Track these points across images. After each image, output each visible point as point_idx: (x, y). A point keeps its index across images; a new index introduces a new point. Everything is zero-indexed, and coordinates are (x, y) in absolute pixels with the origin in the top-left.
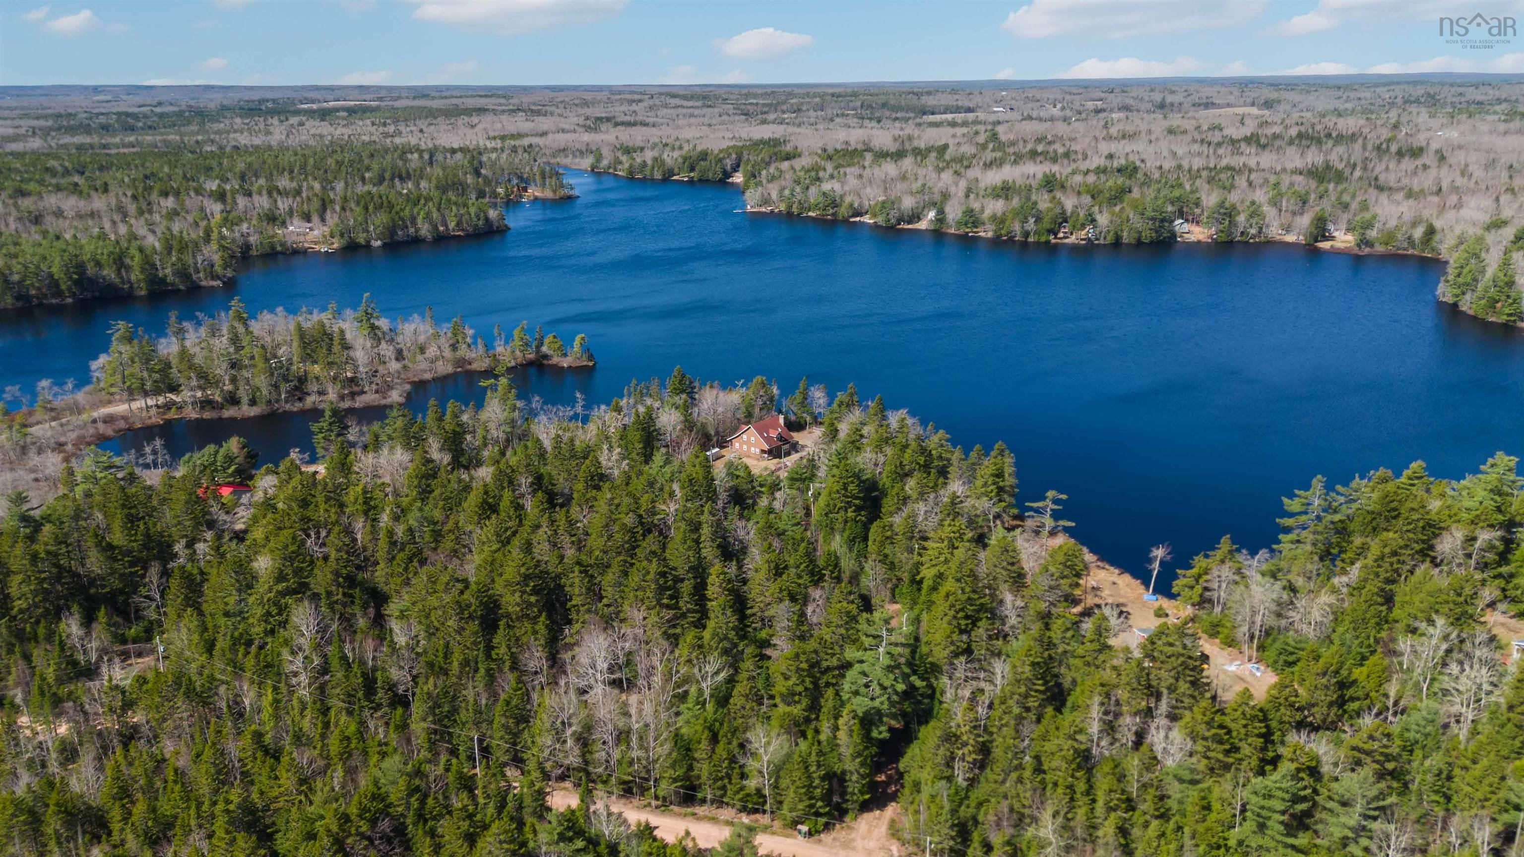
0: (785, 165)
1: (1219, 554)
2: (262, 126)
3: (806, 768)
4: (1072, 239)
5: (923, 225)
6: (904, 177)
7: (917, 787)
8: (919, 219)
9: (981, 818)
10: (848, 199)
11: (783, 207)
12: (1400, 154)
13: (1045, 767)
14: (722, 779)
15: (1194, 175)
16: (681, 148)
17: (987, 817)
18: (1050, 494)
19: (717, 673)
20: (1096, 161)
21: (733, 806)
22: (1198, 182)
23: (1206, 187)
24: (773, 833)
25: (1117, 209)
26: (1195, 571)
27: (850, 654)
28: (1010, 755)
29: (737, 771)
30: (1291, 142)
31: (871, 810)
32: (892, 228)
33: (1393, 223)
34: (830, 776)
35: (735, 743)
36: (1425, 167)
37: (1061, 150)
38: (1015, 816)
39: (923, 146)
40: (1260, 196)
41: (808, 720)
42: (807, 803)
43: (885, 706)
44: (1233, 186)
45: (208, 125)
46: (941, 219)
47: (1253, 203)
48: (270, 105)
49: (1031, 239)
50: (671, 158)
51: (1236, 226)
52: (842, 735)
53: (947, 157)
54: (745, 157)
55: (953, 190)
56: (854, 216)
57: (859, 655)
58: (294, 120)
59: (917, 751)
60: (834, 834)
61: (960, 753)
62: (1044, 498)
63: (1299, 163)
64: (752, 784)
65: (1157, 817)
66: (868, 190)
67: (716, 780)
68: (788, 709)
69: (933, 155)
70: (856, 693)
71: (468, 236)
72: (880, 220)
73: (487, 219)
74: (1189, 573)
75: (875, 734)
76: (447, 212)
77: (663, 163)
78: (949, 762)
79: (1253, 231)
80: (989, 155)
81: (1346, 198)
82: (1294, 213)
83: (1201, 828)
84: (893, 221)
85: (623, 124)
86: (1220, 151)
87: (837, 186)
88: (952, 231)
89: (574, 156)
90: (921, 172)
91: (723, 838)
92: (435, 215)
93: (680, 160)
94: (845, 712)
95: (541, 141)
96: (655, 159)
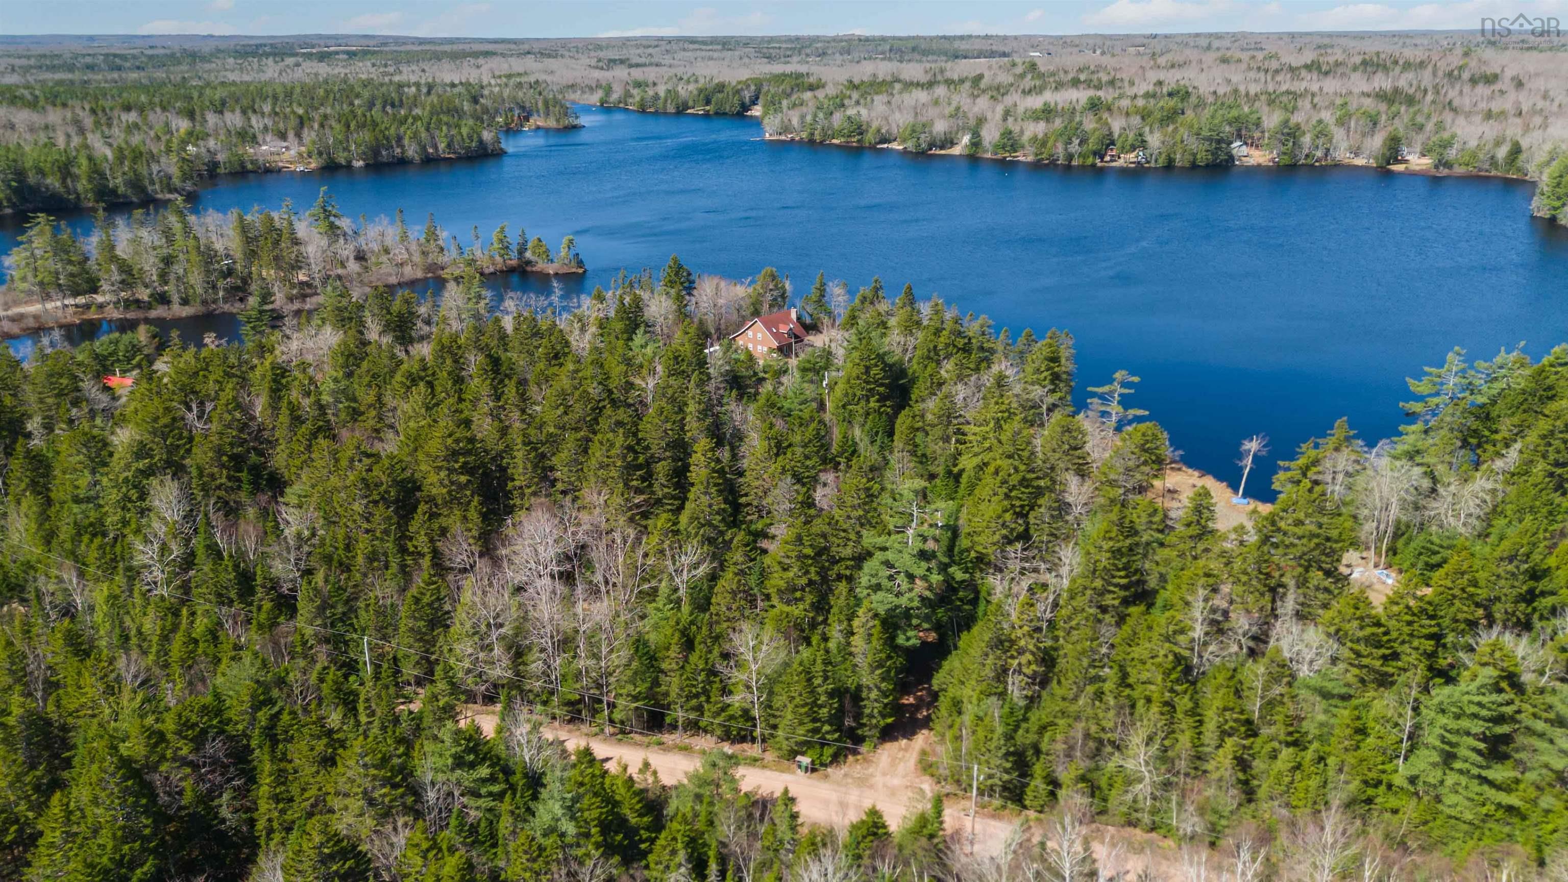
0: (808, 95)
1: (1331, 442)
2: (256, 66)
3: (809, 680)
4: (1120, 163)
5: (956, 150)
6: (936, 102)
7: (957, 707)
8: (952, 144)
9: (1044, 746)
12: (1473, 81)
13: (1131, 680)
14: (697, 696)
15: (1253, 99)
16: (696, 81)
17: (1054, 744)
18: (1118, 375)
19: (696, 566)
20: (1143, 88)
21: (712, 733)
22: (1257, 104)
23: (1266, 109)
24: (764, 767)
25: (1171, 128)
26: (1302, 461)
27: (870, 538)
28: (1085, 662)
29: (717, 685)
30: (1355, 69)
31: (895, 739)
32: (923, 153)
33: (1473, 144)
34: (838, 693)
35: (716, 652)
36: (1502, 92)
37: (1105, 78)
38: (1092, 744)
39: (956, 77)
40: (1327, 116)
41: (813, 625)
42: (810, 726)
43: (916, 604)
44: (1295, 108)
45: (199, 66)
46: (976, 143)
47: (1320, 122)
48: (267, 49)
49: (1075, 163)
50: (685, 91)
51: (1300, 147)
52: (858, 642)
53: (983, 85)
54: (765, 89)
55: (989, 115)
56: (881, 142)
57: (881, 540)
58: (290, 61)
59: (957, 664)
60: (844, 769)
61: (1016, 662)
62: (1111, 381)
63: (1366, 88)
64: (737, 700)
65: (1288, 744)
66: (897, 115)
67: (689, 698)
68: (787, 609)
69: (967, 85)
70: (877, 588)
71: (460, 159)
72: (910, 145)
73: (481, 141)
74: (1293, 465)
75: (901, 640)
76: (437, 133)
77: (676, 94)
78: (1002, 673)
79: (1319, 154)
80: (1028, 82)
81: (1420, 119)
82: (1364, 135)
83: (1350, 759)
84: (924, 146)
85: (637, 64)
86: (1279, 78)
87: (864, 112)
88: (989, 155)
89: (583, 92)
90: (956, 99)
91: (691, 769)
92: (424, 135)
94: (861, 612)
95: (549, 79)
96: (669, 91)
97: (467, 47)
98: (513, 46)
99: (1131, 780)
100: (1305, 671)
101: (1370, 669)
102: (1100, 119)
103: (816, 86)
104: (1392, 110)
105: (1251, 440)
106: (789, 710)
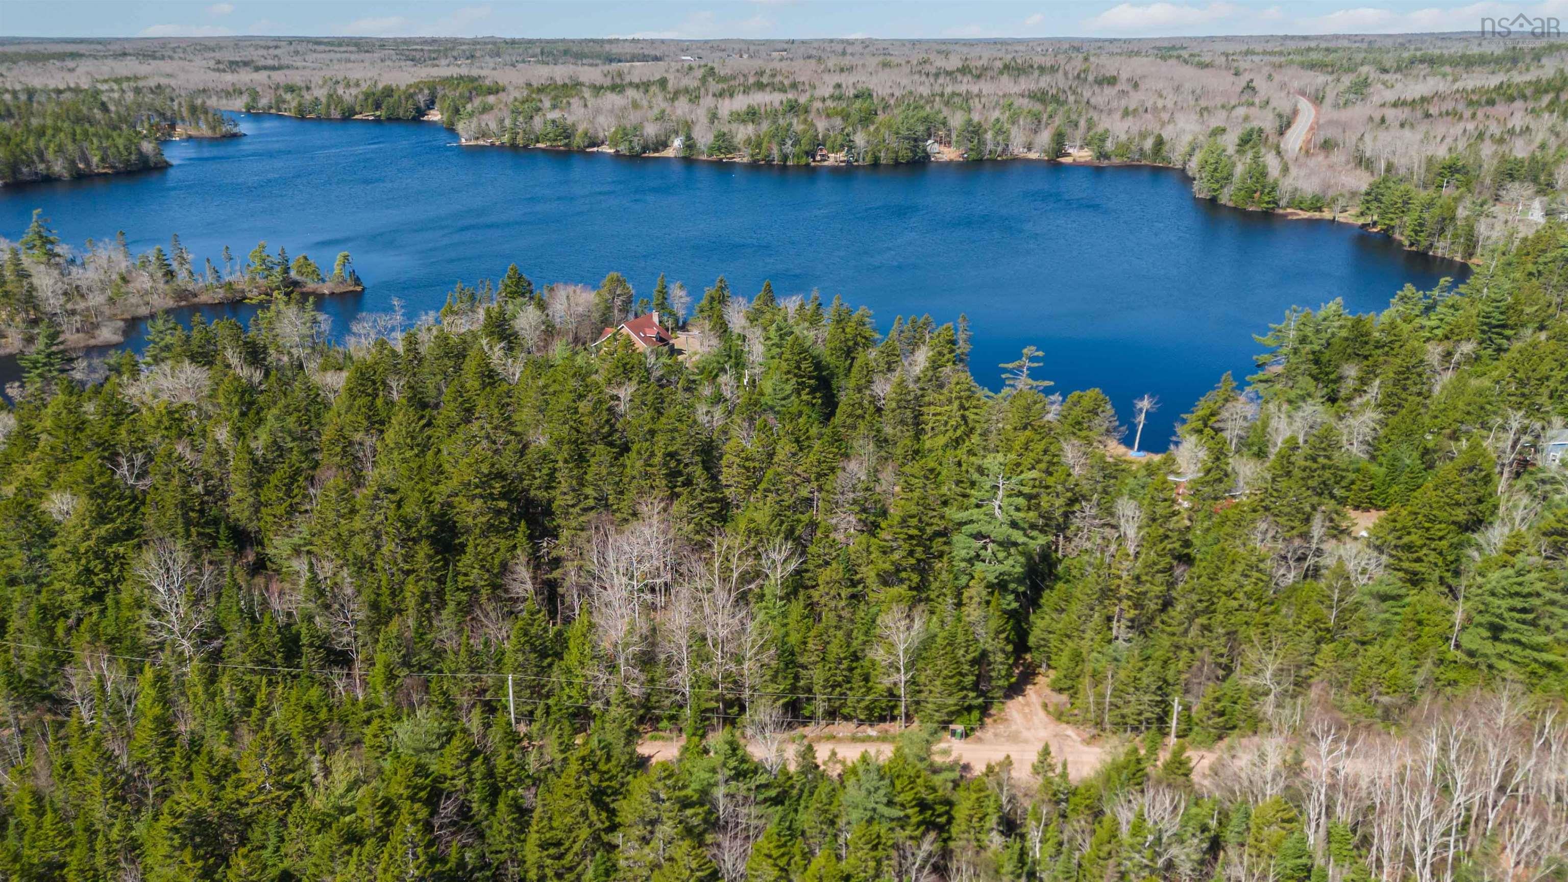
0: (492, 99)
1: (1221, 393)
3: (954, 652)
4: (830, 162)
5: (670, 153)
6: (635, 106)
8: (665, 145)
10: (581, 129)
11: (506, 139)
12: (1099, 83)
15: (930, 101)
16: (357, 85)
18: (1028, 351)
20: (827, 91)
21: (855, 718)
22: (936, 106)
25: (871, 128)
26: (1202, 413)
30: (1000, 73)
32: (638, 156)
33: (1123, 137)
34: (977, 659)
36: (1125, 92)
37: (786, 82)
39: (638, 81)
42: (958, 696)
44: (970, 108)
46: (690, 145)
47: (994, 122)
49: (790, 163)
50: (349, 95)
51: (985, 144)
54: (440, 93)
55: (693, 116)
56: (589, 146)
61: (1117, 609)
63: (1017, 89)
65: (1362, 644)
66: (599, 120)
69: (655, 87)
71: (118, 174)
72: (623, 148)
73: (140, 153)
74: (1196, 415)
76: (86, 145)
77: (340, 99)
79: (1000, 149)
80: (715, 86)
81: (1072, 117)
82: (1032, 132)
84: (637, 149)
85: (265, 68)
86: (940, 81)
87: (567, 115)
88: (704, 157)
89: (220, 98)
90: (653, 102)
93: (361, 97)
95: (173, 83)
96: (330, 96)
97: (40, 48)
98: (99, 47)
99: (1258, 694)
100: (1363, 580)
101: (1406, 571)
102: (805, 120)
103: (496, 90)
104: (1049, 109)
105: (1142, 399)
106: (938, 683)
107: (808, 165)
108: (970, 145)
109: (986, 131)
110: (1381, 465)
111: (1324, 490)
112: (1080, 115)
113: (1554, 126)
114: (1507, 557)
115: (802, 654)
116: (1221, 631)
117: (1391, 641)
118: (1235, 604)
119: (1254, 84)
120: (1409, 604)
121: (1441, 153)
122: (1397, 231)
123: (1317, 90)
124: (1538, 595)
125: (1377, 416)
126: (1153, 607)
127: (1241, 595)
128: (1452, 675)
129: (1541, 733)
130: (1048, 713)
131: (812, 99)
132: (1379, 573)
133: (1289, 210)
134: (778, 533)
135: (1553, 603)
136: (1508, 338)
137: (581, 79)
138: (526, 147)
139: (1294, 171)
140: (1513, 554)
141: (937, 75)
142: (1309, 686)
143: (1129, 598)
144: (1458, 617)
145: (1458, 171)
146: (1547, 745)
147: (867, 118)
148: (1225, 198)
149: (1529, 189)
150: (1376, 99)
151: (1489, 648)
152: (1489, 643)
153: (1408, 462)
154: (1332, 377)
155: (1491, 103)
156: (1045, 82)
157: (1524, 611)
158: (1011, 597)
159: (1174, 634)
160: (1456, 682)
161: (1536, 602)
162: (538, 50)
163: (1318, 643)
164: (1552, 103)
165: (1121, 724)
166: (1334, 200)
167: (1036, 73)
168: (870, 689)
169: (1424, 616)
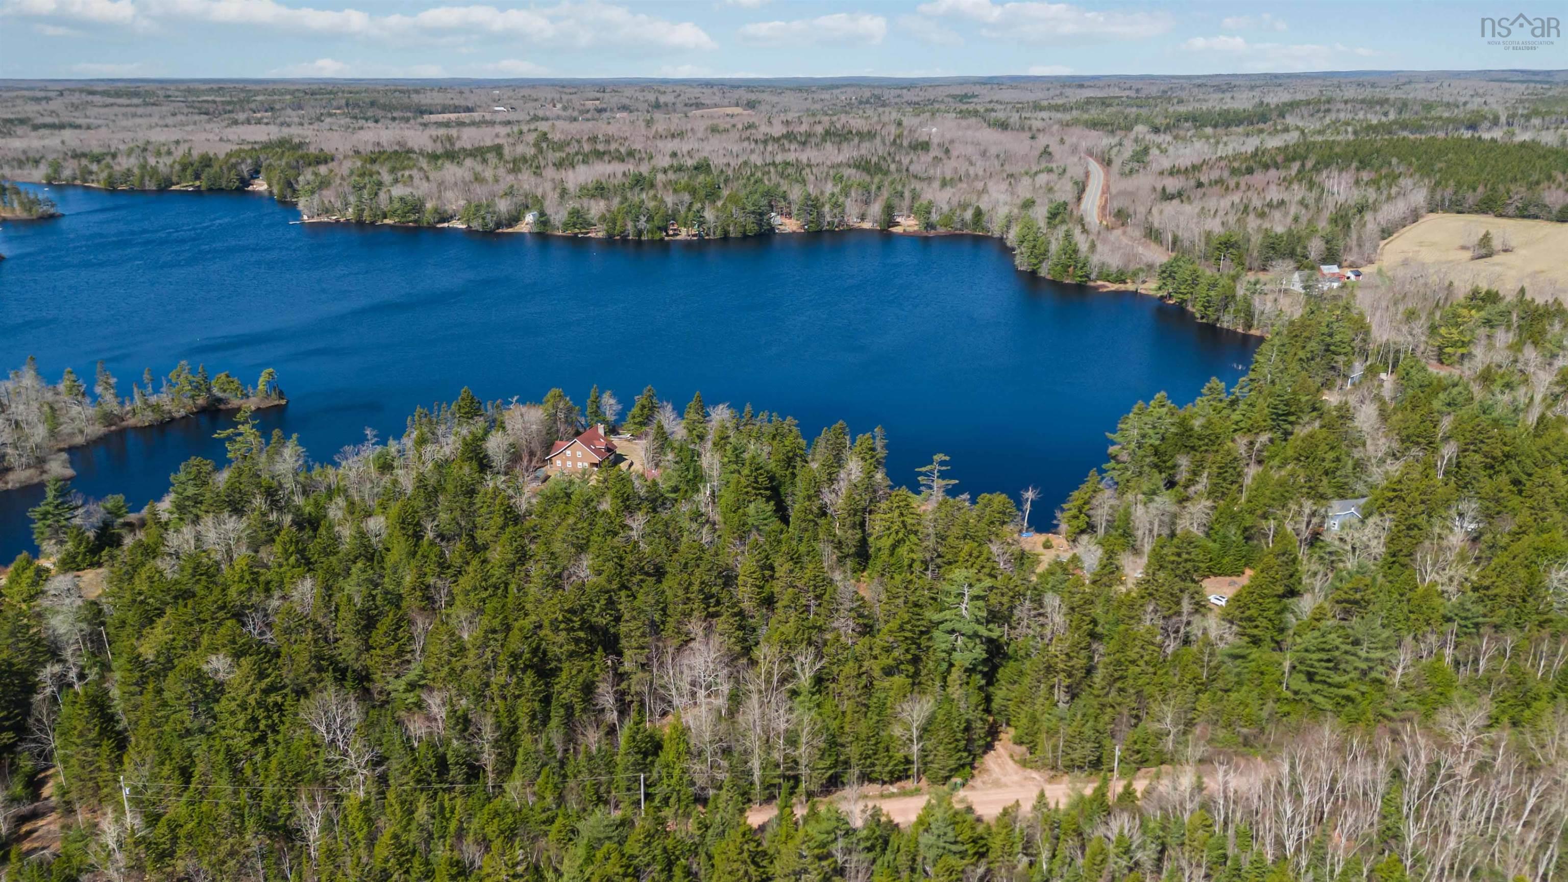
0: (325, 170)
3: (951, 724)
4: (682, 236)
5: (523, 228)
8: (518, 220)
10: (429, 205)
11: (351, 215)
12: (914, 149)
15: (764, 171)
18: (937, 457)
20: (664, 160)
25: (719, 204)
26: (1077, 503)
30: (823, 139)
32: (492, 232)
36: (939, 159)
37: (621, 149)
44: (804, 180)
46: (543, 220)
51: (822, 216)
53: (509, 158)
56: (440, 221)
57: (941, 616)
61: (1057, 680)
62: (931, 463)
63: (843, 158)
72: (476, 225)
78: (1051, 690)
79: (837, 220)
80: (551, 156)
81: (897, 188)
82: (864, 203)
84: (491, 225)
85: (45, 126)
88: (560, 233)
96: (143, 167)
99: (1160, 735)
100: (1222, 645)
101: (1249, 636)
102: (655, 196)
103: (323, 159)
104: (876, 180)
105: (1027, 491)
106: (941, 748)
107: (662, 240)
108: (810, 218)
109: (823, 205)
110: (1215, 541)
111: (1186, 576)
112: (904, 186)
113: (1303, 199)
114: (1315, 623)
115: (840, 736)
116: (1132, 691)
117: (1245, 688)
118: (1138, 670)
119: (1050, 149)
120: (1253, 660)
121: (1215, 226)
122: (1190, 304)
123: (1103, 153)
124: (1337, 648)
125: (1209, 503)
126: (1079, 675)
127: (1141, 663)
128: (1286, 708)
129: (1351, 750)
130: (1016, 762)
131: (654, 170)
132: (1230, 638)
133: (1099, 283)
134: (802, 641)
135: (1346, 652)
136: (1291, 423)
137: (410, 144)
138: (372, 223)
139: (1099, 247)
140: (1318, 620)
141: (765, 142)
142: (1195, 725)
143: (1063, 671)
144: (1287, 665)
145: (1232, 246)
146: (1355, 757)
147: (712, 194)
148: (1044, 271)
149: (1290, 264)
150: (1155, 167)
151: (1307, 687)
152: (1307, 684)
153: (1234, 538)
154: (1168, 464)
155: (1250, 171)
156: (865, 149)
157: (1329, 661)
158: (979, 676)
159: (1099, 696)
160: (1289, 713)
161: (1337, 653)
162: (343, 102)
163: (1197, 693)
164: (1299, 172)
165: (1071, 767)
166: (1135, 274)
167: (856, 140)
168: (891, 757)
169: (1263, 668)
